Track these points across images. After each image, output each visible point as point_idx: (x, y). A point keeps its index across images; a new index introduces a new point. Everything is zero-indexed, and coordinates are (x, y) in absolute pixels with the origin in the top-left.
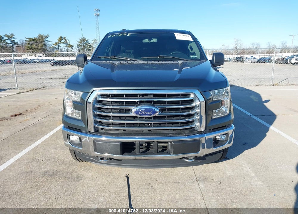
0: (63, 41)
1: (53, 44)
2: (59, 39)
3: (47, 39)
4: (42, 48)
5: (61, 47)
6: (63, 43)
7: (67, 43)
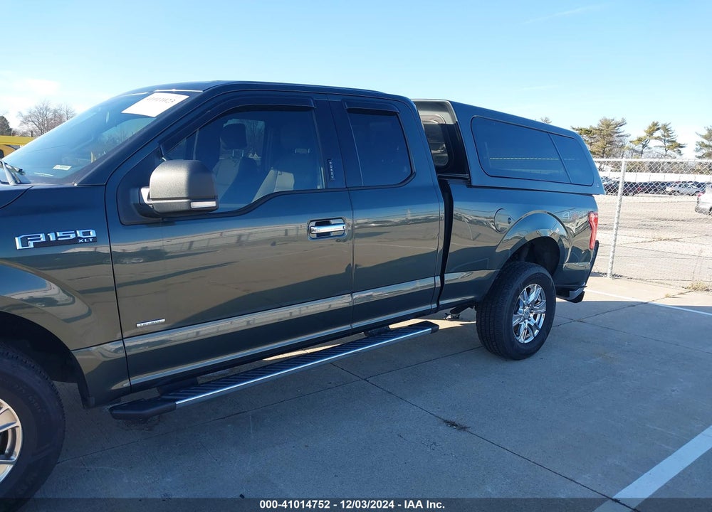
0: (657, 134)
1: (631, 142)
2: (650, 128)
3: (621, 129)
4: (602, 151)
5: (649, 148)
6: (656, 138)
7: (667, 139)
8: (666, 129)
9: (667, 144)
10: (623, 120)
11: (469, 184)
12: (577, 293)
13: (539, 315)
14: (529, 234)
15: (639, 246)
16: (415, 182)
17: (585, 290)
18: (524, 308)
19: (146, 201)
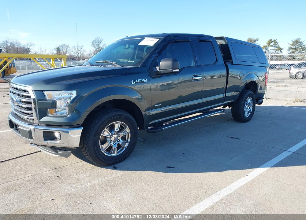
0: (272, 44)
2: (269, 42)
3: (257, 42)
5: (268, 50)
6: (271, 46)
7: (276, 46)
8: (275, 42)
9: (276, 48)
10: (257, 39)
11: (232, 63)
12: (261, 101)
13: (250, 108)
14: (248, 81)
15: (271, 88)
16: (217, 63)
17: (263, 100)
18: (246, 105)
19: (158, 70)
